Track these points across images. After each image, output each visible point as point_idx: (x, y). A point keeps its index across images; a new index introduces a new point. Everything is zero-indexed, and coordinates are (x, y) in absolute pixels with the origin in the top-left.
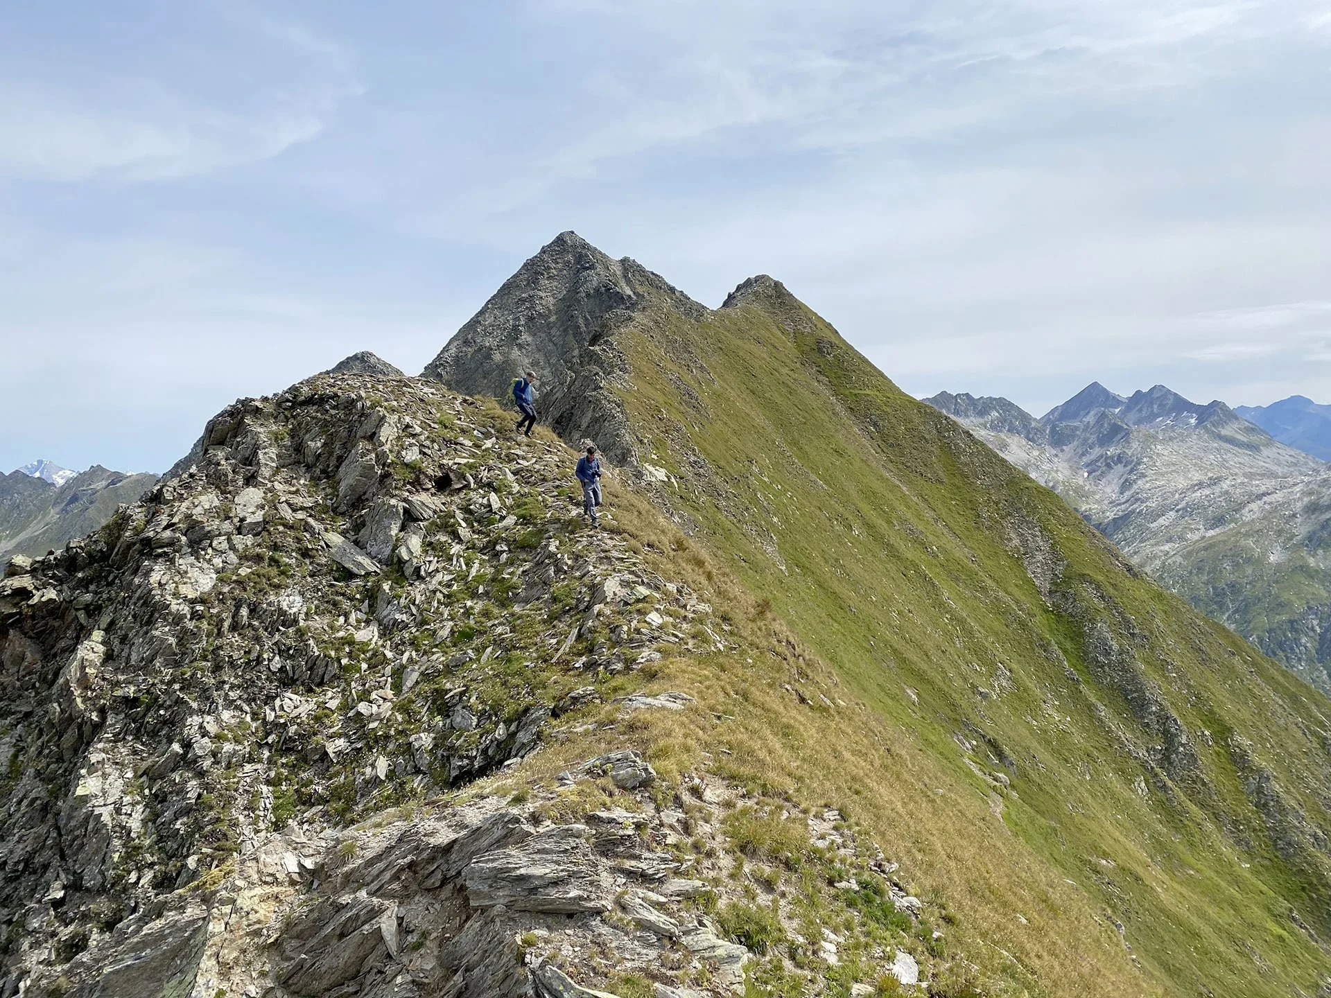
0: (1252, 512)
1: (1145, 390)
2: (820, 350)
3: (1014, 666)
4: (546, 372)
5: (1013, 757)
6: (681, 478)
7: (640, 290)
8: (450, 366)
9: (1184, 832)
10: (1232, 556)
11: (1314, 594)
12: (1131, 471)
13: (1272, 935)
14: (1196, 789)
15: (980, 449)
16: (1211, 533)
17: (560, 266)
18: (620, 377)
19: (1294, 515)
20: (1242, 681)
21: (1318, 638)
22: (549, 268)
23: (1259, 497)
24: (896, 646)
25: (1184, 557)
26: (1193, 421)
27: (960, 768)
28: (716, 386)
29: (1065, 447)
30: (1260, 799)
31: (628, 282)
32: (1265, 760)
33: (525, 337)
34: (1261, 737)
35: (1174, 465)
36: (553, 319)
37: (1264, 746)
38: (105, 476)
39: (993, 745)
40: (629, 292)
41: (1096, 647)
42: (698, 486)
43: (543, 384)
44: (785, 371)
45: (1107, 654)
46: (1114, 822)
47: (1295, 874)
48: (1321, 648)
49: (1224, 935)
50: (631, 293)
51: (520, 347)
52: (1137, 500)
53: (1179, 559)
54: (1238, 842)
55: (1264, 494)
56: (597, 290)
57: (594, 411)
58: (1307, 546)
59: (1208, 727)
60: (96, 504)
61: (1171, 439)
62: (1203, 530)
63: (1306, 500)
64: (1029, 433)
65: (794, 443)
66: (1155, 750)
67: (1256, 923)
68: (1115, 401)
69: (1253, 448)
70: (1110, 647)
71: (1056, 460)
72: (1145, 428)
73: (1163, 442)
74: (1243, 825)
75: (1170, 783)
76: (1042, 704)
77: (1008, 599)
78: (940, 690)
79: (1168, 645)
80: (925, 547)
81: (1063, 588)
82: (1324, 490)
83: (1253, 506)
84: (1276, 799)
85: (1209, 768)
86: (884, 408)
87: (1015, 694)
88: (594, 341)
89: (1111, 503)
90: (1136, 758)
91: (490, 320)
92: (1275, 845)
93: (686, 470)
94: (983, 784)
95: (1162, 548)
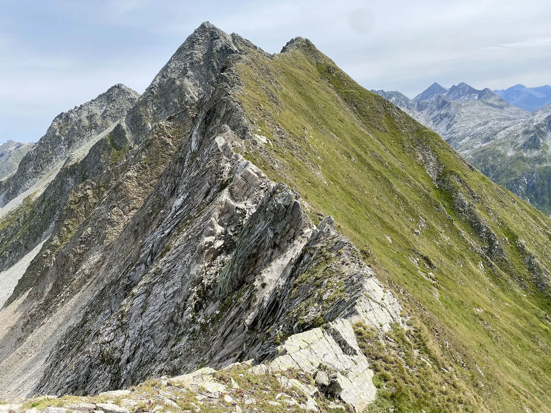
0: (501, 136)
1: (456, 85)
2: (329, 72)
3: (426, 217)
4: (200, 89)
5: (435, 264)
6: (274, 141)
7: (241, 48)
8: (157, 88)
9: (500, 284)
10: (492, 154)
11: (525, 168)
12: (451, 121)
13: (542, 329)
14: (503, 263)
15: (403, 115)
16: (484, 145)
17: (203, 38)
18: (238, 89)
19: (518, 136)
20: (518, 213)
21: (526, 186)
22: (198, 39)
23: (504, 129)
24: (379, 216)
25: (473, 155)
26: (476, 97)
27: (418, 277)
28: (284, 91)
29: (423, 111)
30: (530, 266)
31: (235, 44)
32: (531, 249)
33: (190, 73)
34: (529, 239)
35: (469, 117)
36: (202, 63)
37: (531, 243)
38: (14, 144)
39: (426, 259)
40: (236, 49)
41: (458, 204)
42: (282, 144)
43: (200, 94)
44: (314, 82)
45: (463, 207)
46: (474, 285)
47: (545, 298)
48: (528, 189)
49: (526, 334)
50: (237, 49)
51: (188, 77)
52: (453, 132)
53: (471, 157)
54: (521, 286)
55: (506, 127)
56: (221, 49)
57: (227, 107)
58: (523, 148)
59: (507, 236)
60: (12, 157)
61: (467, 106)
62: (481, 144)
63: (523, 129)
64: (408, 106)
65: (321, 117)
66: (484, 248)
67: (536, 325)
68: (444, 90)
69: (501, 107)
70: (465, 204)
71: (420, 117)
72: (457, 101)
73: (464, 107)
74: (523, 278)
75: (493, 263)
76: (440, 234)
77: (420, 185)
78: (401, 235)
79: (489, 201)
80: (382, 163)
81: (443, 178)
82: (531, 124)
83: (502, 133)
84: (537, 266)
85: (508, 254)
86: (360, 98)
87: (428, 230)
88: (223, 70)
89: (443, 134)
90: (478, 253)
91: (173, 65)
92: (537, 286)
93: (276, 136)
94: (429, 284)
95: (464, 152)
